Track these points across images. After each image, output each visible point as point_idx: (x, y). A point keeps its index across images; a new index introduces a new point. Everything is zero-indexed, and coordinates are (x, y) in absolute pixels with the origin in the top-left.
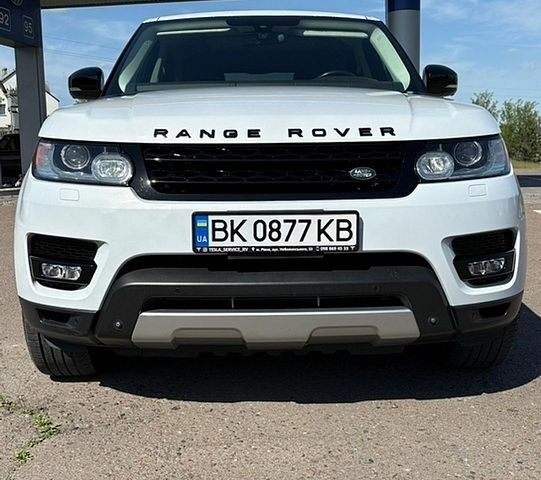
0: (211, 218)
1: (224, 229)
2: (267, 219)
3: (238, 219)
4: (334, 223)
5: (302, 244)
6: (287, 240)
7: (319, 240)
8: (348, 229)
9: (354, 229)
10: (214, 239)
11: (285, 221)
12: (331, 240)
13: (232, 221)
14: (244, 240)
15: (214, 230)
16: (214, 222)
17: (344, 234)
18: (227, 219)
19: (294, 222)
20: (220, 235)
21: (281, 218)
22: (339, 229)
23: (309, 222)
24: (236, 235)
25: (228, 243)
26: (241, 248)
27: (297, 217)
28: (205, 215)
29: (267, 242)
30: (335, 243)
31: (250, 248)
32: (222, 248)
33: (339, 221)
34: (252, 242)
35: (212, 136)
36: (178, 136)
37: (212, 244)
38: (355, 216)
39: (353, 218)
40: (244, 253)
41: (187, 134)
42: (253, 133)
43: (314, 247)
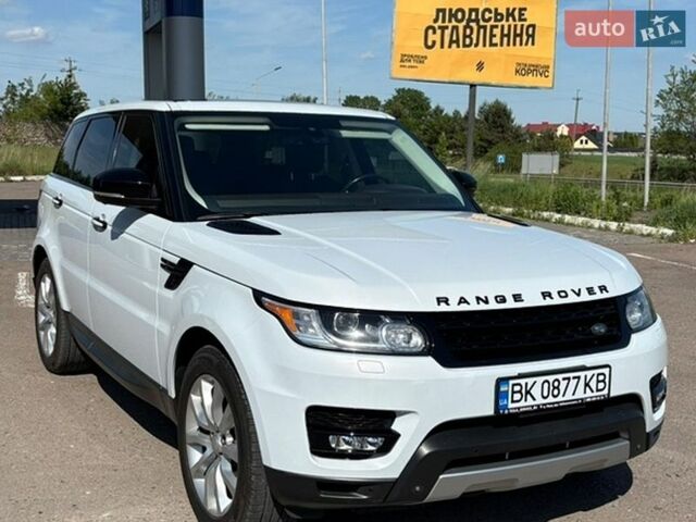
0: (511, 382)
1: (520, 392)
2: (551, 378)
3: (530, 381)
4: (596, 376)
5: (574, 397)
6: (564, 395)
7: (585, 392)
8: (603, 381)
9: (607, 380)
10: (513, 401)
11: (564, 379)
12: (592, 391)
13: (526, 384)
14: (534, 399)
15: (513, 392)
16: (514, 385)
17: (601, 385)
18: (523, 381)
19: (569, 379)
20: (517, 397)
21: (560, 377)
22: (598, 381)
23: (579, 378)
24: (529, 396)
25: (522, 403)
26: (532, 406)
27: (571, 375)
28: (506, 380)
29: (551, 399)
30: (596, 394)
31: (538, 406)
32: (519, 408)
34: (540, 401)
35: (486, 302)
36: (459, 304)
37: (511, 405)
40: (535, 411)
41: (466, 302)
42: (517, 298)
43: (582, 399)
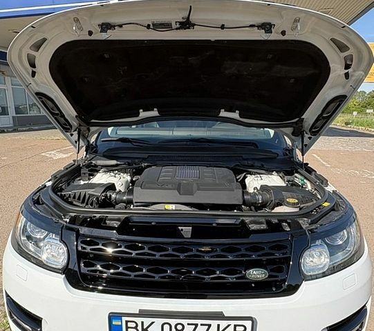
0: (124, 319)
1: (136, 328)
2: (173, 322)
3: (147, 321)
4: (232, 328)
11: (188, 324)
13: (142, 323)
15: (127, 328)
16: (127, 322)
18: (139, 320)
19: (196, 325)
21: (185, 322)
23: (210, 326)
27: (199, 322)
28: (119, 316)
33: (235, 326)
38: (250, 322)
39: (248, 324)
